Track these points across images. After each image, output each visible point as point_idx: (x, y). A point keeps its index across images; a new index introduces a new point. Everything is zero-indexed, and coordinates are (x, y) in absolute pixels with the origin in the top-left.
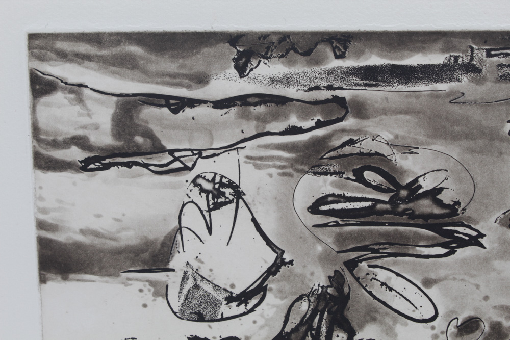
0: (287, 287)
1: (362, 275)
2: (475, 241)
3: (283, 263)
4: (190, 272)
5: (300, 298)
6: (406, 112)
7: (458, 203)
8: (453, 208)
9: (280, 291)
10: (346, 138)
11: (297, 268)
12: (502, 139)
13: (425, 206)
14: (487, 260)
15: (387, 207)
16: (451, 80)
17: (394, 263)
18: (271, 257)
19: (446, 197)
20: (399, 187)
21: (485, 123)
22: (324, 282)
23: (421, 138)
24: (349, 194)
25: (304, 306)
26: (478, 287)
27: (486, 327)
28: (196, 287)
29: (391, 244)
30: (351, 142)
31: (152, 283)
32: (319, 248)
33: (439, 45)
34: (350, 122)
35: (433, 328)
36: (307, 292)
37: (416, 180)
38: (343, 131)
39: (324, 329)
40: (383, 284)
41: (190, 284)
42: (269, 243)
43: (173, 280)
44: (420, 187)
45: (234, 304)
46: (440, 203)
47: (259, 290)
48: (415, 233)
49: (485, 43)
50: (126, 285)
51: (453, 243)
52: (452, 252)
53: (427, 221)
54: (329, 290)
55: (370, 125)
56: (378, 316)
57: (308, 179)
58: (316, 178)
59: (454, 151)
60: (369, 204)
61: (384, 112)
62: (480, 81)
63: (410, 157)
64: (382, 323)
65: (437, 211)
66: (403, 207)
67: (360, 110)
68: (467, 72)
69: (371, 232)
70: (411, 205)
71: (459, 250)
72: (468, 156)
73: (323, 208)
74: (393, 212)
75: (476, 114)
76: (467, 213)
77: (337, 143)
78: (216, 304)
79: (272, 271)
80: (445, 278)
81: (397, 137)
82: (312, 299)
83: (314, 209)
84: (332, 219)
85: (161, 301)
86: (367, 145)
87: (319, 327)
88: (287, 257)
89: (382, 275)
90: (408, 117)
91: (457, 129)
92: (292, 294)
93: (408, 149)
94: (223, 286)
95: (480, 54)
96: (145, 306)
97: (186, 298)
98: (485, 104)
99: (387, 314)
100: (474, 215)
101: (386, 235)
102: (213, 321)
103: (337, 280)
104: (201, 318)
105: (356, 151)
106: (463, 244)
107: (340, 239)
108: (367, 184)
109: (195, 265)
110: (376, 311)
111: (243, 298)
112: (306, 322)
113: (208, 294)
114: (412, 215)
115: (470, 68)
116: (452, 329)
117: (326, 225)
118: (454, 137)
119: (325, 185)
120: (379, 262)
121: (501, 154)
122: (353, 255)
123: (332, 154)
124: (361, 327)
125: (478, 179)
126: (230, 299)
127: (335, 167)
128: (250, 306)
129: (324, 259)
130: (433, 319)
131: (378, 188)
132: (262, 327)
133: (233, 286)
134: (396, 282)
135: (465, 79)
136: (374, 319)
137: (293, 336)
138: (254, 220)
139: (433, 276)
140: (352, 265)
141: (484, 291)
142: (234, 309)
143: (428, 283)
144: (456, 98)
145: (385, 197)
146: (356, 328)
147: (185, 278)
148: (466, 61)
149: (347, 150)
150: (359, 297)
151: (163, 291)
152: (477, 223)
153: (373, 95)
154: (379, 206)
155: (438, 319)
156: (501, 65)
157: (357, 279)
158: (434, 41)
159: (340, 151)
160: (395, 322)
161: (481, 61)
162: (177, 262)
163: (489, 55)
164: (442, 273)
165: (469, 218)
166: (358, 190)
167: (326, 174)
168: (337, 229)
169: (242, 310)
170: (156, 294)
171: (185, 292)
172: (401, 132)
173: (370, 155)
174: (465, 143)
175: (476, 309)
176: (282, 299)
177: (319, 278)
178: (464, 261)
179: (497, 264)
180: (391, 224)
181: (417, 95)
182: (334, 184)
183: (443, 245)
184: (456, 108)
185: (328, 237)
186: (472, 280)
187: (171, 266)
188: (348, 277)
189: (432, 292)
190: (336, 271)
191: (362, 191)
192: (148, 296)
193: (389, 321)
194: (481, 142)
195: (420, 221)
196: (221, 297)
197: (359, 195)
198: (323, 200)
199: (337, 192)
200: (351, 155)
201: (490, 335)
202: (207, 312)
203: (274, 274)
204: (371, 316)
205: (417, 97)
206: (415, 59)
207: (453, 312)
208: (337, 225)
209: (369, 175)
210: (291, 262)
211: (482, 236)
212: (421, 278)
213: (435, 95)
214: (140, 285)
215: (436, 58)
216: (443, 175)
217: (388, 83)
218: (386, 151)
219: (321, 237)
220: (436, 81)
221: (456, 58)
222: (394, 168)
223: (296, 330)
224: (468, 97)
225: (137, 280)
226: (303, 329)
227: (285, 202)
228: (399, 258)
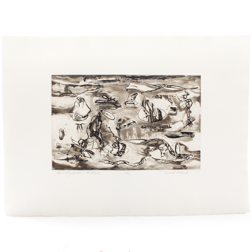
0: (91, 115)
1: (103, 112)
2: (120, 107)
3: (91, 111)
4: (76, 113)
5: (94, 117)
6: (109, 87)
7: (117, 101)
8: (117, 102)
9: (90, 116)
10: (101, 91)
11: (93, 112)
12: (124, 91)
13: (113, 101)
14: (122, 109)
15: (107, 101)
16: (116, 82)
17: (108, 110)
18: (89, 110)
19: (116, 100)
20: (109, 98)
21: (121, 88)
22: (97, 114)
23: (112, 91)
24: (101, 100)
25: (94, 118)
26: (121, 114)
27: (122, 120)
28: (77, 115)
29: (108, 107)
30: (101, 92)
31: (70, 115)
32: (97, 108)
33: (114, 77)
34: (101, 88)
35: (114, 121)
36: (95, 116)
37: (111, 97)
38: (100, 90)
39: (97, 122)
40: (106, 114)
41: (76, 115)
42: (89, 108)
43: (73, 114)
44: (112, 98)
45: (83, 118)
46: (115, 101)
47: (87, 115)
48: (111, 106)
49: (121, 77)
50: (66, 115)
51: (117, 107)
52: (117, 108)
53: (113, 104)
54: (98, 115)
55: (104, 89)
56: (106, 119)
57: (95, 97)
58: (96, 97)
59: (117, 93)
60: (104, 101)
61: (106, 87)
62: (120, 82)
63: (110, 94)
64: (106, 120)
65: (114, 102)
66: (109, 101)
67: (103, 87)
68: (118, 81)
69: (104, 105)
70: (110, 101)
71: (118, 108)
72: (119, 93)
73: (97, 102)
74: (108, 102)
75: (120, 87)
76: (119, 102)
77: (99, 92)
78: (80, 118)
79: (89, 112)
80: (116, 113)
81: (108, 91)
82: (95, 117)
83: (96, 102)
84: (98, 104)
85: (71, 118)
86: (104, 92)
87: (97, 121)
88: (91, 110)
89: (106, 112)
90: (110, 88)
91: (117, 89)
92: (92, 116)
93: (110, 92)
94: (81, 115)
95: (120, 78)
96: (69, 119)
97: (75, 117)
98: (121, 86)
99: (107, 119)
100: (120, 103)
101: (107, 106)
102: (80, 121)
103: (99, 113)
104: (78, 120)
105: (102, 93)
106: (118, 107)
107: (100, 107)
108: (104, 98)
109: (77, 112)
110: (106, 118)
111: (85, 117)
112: (95, 121)
113: (79, 117)
114: (111, 103)
115: (119, 80)
116: (117, 121)
117: (98, 105)
118: (117, 91)
119: (97, 98)
120: (106, 110)
121: (124, 93)
122: (102, 109)
123: (98, 93)
124: (103, 121)
125: (120, 97)
126: (82, 117)
127: (99, 95)
128: (86, 118)
129: (97, 110)
130: (114, 119)
131: (105, 99)
132: (88, 122)
133: (83, 115)
134: (108, 114)
135: (118, 82)
136: (105, 120)
137: (92, 123)
138: (86, 104)
139: (114, 112)
140: (102, 111)
141: (122, 114)
142: (83, 119)
143: (113, 113)
144: (117, 85)
145: (107, 100)
146: (102, 121)
147: (75, 114)
148: (118, 79)
149: (101, 93)
150: (103, 116)
151: (72, 116)
152: (120, 104)
153: (104, 84)
154: (106, 101)
155: (115, 119)
156: (123, 80)
157: (102, 113)
158: (113, 76)
159: (100, 93)
160: (108, 120)
161: (120, 79)
162: (74, 111)
163: (121, 78)
164: (115, 112)
165: (119, 103)
166: (102, 99)
167: (97, 96)
168: (99, 105)
169: (84, 119)
170: (71, 117)
171: (75, 116)
172: (109, 90)
173: (104, 93)
174: (118, 91)
175: (121, 117)
176: (91, 117)
177: (96, 113)
178: (119, 110)
179: (124, 110)
180: (107, 104)
181: (111, 84)
182: (99, 98)
183: (116, 107)
184: (117, 86)
185: (98, 107)
186: (120, 113)
187: (73, 112)
188: (101, 113)
189: (114, 115)
190: (99, 112)
191: (103, 99)
192: (69, 117)
193: (107, 120)
194: (121, 91)
195: (112, 104)
196: (81, 117)
197: (103, 100)
198: (97, 101)
199: (99, 99)
200: (101, 94)
201: (123, 121)
202: (79, 120)
203: (89, 113)
204: (105, 119)
205: (111, 85)
206: (111, 79)
207: (117, 118)
208: (99, 104)
209: (104, 97)
210: (92, 111)
211: (121, 106)
212: (112, 113)
213: (114, 84)
214: (68, 115)
215: (114, 79)
216: (115, 96)
217: (107, 82)
218: (106, 93)
219: (97, 106)
220: (114, 82)
221: (117, 79)
222: (108, 95)
223: (93, 122)
224: (118, 85)
225: (67, 114)
226: (94, 122)
227: (91, 101)
228: (109, 110)
